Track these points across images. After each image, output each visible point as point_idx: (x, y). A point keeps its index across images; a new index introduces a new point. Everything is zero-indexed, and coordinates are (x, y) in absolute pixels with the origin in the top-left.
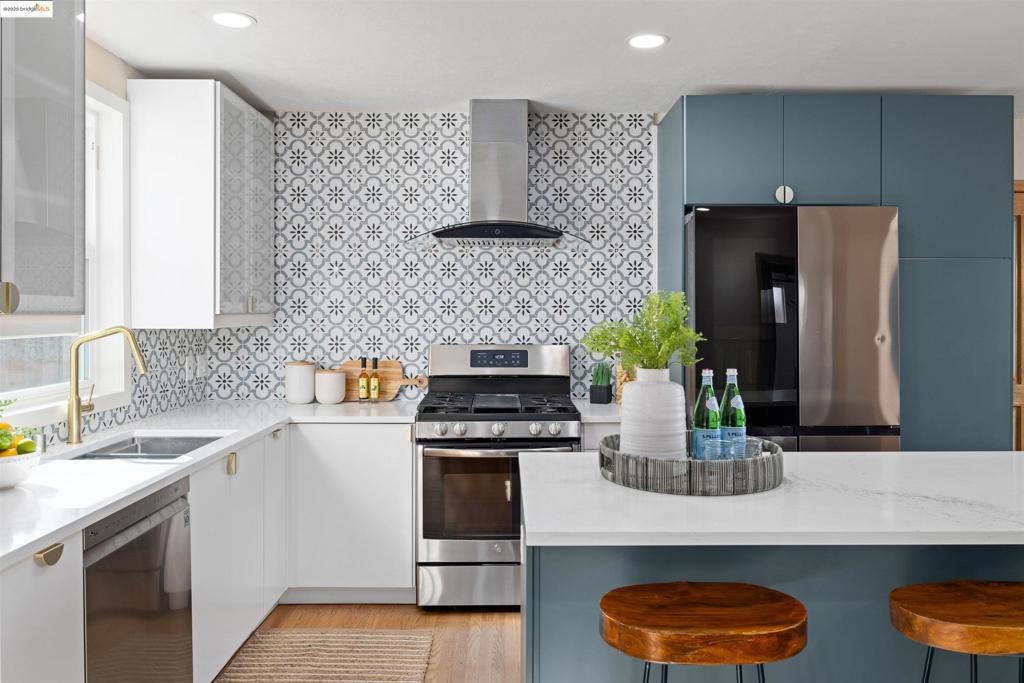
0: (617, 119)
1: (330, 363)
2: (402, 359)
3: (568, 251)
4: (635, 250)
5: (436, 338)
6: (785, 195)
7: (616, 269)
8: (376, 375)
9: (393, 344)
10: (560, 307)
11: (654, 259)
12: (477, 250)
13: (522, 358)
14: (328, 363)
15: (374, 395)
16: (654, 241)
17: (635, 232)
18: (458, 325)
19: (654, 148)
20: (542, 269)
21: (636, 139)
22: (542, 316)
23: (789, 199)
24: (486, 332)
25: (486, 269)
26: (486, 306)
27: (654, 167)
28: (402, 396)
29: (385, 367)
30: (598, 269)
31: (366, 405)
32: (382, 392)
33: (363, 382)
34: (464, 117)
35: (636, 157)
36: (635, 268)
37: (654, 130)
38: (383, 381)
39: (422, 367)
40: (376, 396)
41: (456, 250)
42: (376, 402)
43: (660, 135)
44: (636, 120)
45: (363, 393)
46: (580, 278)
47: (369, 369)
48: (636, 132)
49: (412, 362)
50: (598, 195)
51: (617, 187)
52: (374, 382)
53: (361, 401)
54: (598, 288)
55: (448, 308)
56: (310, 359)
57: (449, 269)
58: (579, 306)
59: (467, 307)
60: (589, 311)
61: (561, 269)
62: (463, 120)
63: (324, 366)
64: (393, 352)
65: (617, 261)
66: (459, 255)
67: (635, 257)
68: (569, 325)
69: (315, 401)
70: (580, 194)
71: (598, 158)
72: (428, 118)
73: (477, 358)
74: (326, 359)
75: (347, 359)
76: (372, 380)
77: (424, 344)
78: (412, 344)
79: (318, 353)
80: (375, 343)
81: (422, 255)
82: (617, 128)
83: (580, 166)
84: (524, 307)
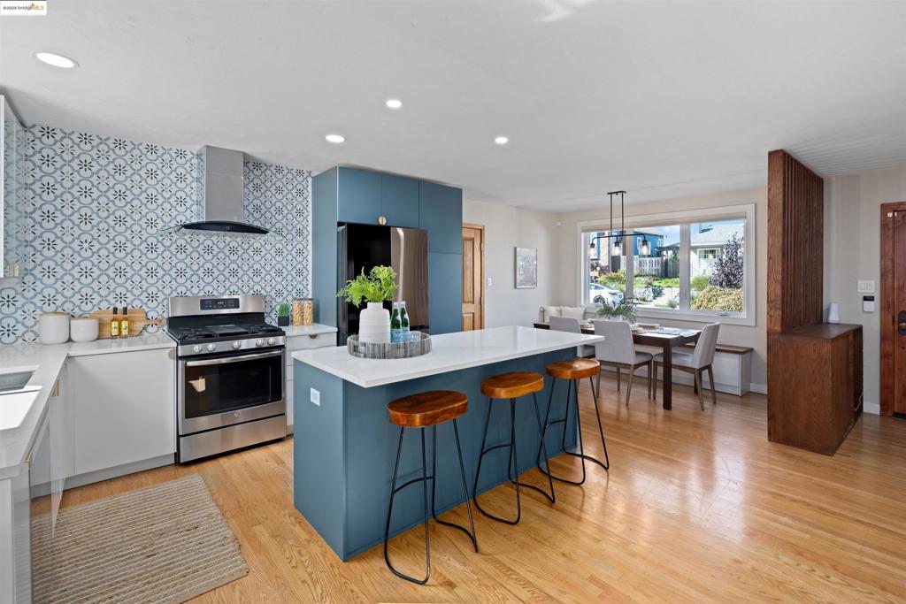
0: (290, 171)
1: (81, 313)
2: (144, 307)
3: (262, 241)
4: (299, 243)
5: (172, 293)
6: (382, 221)
7: (289, 252)
8: (126, 319)
9: (137, 298)
10: (257, 273)
11: (310, 248)
12: (202, 238)
13: (236, 303)
14: (77, 312)
15: (125, 332)
16: (310, 238)
17: (300, 233)
18: (188, 284)
19: (310, 189)
20: (246, 251)
21: (300, 183)
22: (246, 278)
23: (384, 223)
24: (208, 288)
25: (209, 250)
26: (209, 272)
27: (310, 199)
28: (145, 333)
29: (131, 313)
30: (279, 252)
31: (118, 340)
32: (130, 330)
33: (115, 324)
34: (193, 154)
35: (300, 193)
36: (300, 252)
37: (310, 180)
38: (131, 322)
39: (161, 312)
40: (127, 333)
41: (187, 237)
42: (126, 337)
43: (313, 182)
44: (300, 173)
45: (115, 332)
46: (268, 256)
47: (120, 315)
48: (300, 179)
49: (153, 309)
50: (279, 211)
51: (290, 207)
52: (125, 324)
53: (113, 337)
54: (279, 262)
55: (181, 273)
56: (60, 310)
57: (181, 249)
58: (268, 273)
59: (195, 273)
60: (274, 275)
61: (257, 251)
62: (192, 156)
63: (75, 315)
64: (137, 303)
65: (289, 248)
66: (189, 240)
67: (299, 246)
68: (262, 283)
69: (70, 340)
70: (268, 210)
71: (279, 190)
72: (165, 149)
73: (204, 304)
74: (77, 310)
75: (96, 309)
76: (123, 322)
77: (162, 297)
78: (152, 298)
79: (68, 307)
80: (122, 297)
81: (160, 239)
82: (290, 176)
83: (268, 194)
84: (234, 273)
